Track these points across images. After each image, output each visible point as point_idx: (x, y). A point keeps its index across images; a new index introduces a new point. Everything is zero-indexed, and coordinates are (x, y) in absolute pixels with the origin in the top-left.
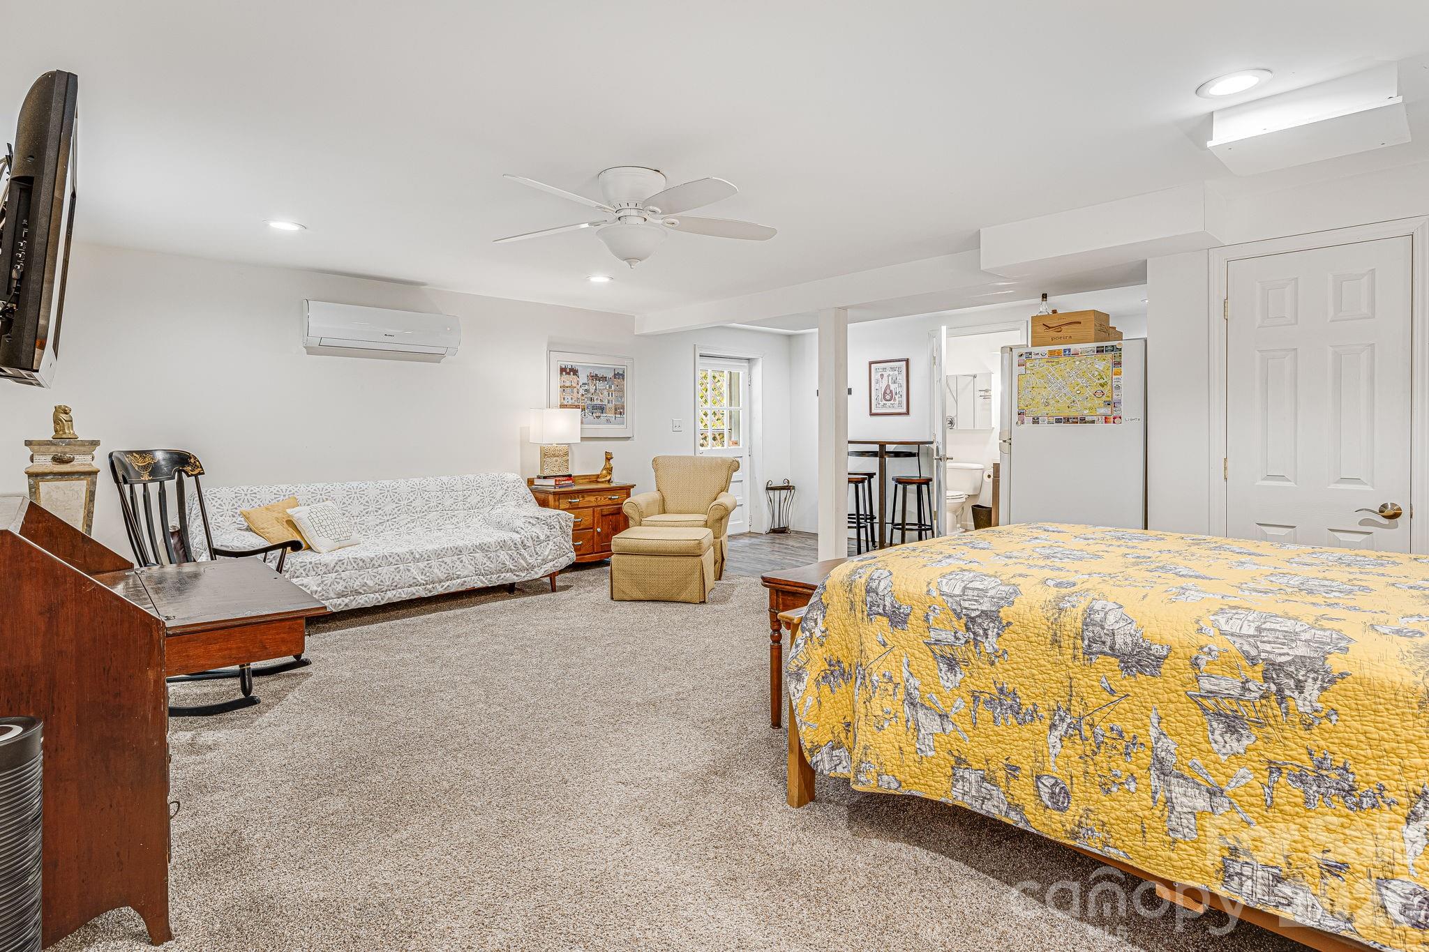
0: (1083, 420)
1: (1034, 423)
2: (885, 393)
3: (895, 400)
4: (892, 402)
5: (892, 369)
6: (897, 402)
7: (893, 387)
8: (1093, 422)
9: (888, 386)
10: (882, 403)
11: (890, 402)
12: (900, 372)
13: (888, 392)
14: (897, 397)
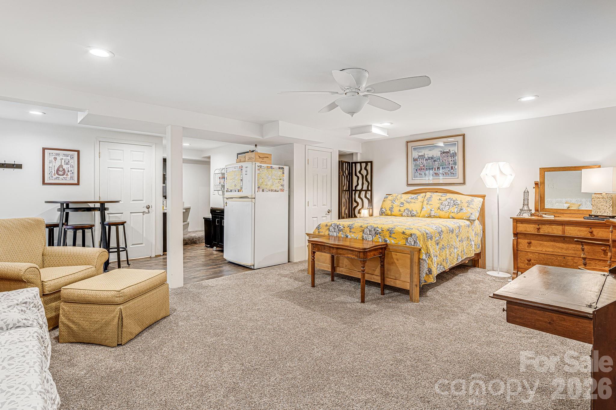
0: (276, 191)
1: (262, 191)
2: (58, 170)
3: (67, 175)
4: (65, 176)
5: (65, 155)
6: (69, 176)
7: (65, 167)
8: (278, 191)
9: (61, 166)
10: (55, 177)
11: (63, 176)
12: (72, 158)
13: (61, 169)
14: (69, 174)
